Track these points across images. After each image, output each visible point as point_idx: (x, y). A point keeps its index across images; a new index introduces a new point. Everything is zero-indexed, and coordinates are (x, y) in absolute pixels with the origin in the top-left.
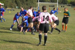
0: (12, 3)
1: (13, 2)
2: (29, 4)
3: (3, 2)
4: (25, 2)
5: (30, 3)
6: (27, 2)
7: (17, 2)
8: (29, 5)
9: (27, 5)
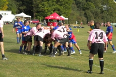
0: (80, 17)
1: (80, 15)
2: (107, 18)
3: (67, 16)
4: (100, 15)
5: (108, 16)
6: (103, 15)
7: (88, 14)
8: (105, 19)
9: (102, 18)
